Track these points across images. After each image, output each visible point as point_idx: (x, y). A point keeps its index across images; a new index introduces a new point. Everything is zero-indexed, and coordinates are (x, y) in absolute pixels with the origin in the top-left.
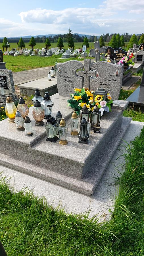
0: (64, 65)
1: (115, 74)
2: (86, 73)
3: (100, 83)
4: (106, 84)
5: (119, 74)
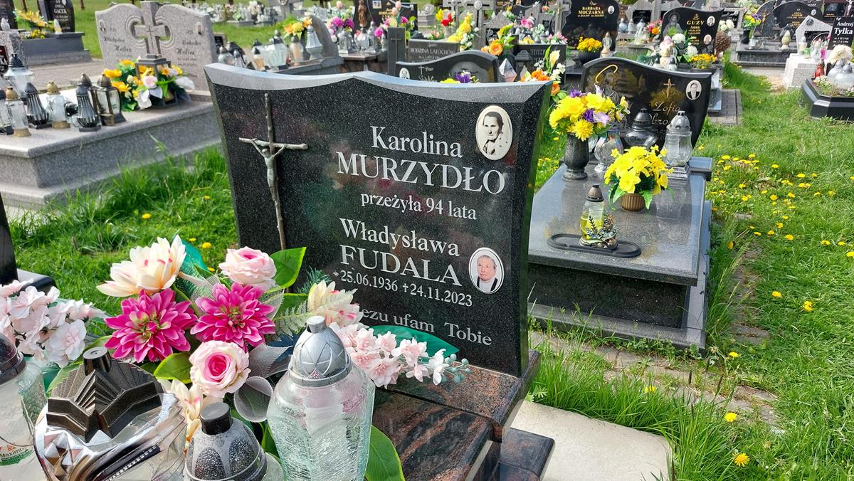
0: (108, 14)
1: (196, 31)
2: (150, 31)
3: (177, 51)
4: (187, 52)
5: (202, 29)
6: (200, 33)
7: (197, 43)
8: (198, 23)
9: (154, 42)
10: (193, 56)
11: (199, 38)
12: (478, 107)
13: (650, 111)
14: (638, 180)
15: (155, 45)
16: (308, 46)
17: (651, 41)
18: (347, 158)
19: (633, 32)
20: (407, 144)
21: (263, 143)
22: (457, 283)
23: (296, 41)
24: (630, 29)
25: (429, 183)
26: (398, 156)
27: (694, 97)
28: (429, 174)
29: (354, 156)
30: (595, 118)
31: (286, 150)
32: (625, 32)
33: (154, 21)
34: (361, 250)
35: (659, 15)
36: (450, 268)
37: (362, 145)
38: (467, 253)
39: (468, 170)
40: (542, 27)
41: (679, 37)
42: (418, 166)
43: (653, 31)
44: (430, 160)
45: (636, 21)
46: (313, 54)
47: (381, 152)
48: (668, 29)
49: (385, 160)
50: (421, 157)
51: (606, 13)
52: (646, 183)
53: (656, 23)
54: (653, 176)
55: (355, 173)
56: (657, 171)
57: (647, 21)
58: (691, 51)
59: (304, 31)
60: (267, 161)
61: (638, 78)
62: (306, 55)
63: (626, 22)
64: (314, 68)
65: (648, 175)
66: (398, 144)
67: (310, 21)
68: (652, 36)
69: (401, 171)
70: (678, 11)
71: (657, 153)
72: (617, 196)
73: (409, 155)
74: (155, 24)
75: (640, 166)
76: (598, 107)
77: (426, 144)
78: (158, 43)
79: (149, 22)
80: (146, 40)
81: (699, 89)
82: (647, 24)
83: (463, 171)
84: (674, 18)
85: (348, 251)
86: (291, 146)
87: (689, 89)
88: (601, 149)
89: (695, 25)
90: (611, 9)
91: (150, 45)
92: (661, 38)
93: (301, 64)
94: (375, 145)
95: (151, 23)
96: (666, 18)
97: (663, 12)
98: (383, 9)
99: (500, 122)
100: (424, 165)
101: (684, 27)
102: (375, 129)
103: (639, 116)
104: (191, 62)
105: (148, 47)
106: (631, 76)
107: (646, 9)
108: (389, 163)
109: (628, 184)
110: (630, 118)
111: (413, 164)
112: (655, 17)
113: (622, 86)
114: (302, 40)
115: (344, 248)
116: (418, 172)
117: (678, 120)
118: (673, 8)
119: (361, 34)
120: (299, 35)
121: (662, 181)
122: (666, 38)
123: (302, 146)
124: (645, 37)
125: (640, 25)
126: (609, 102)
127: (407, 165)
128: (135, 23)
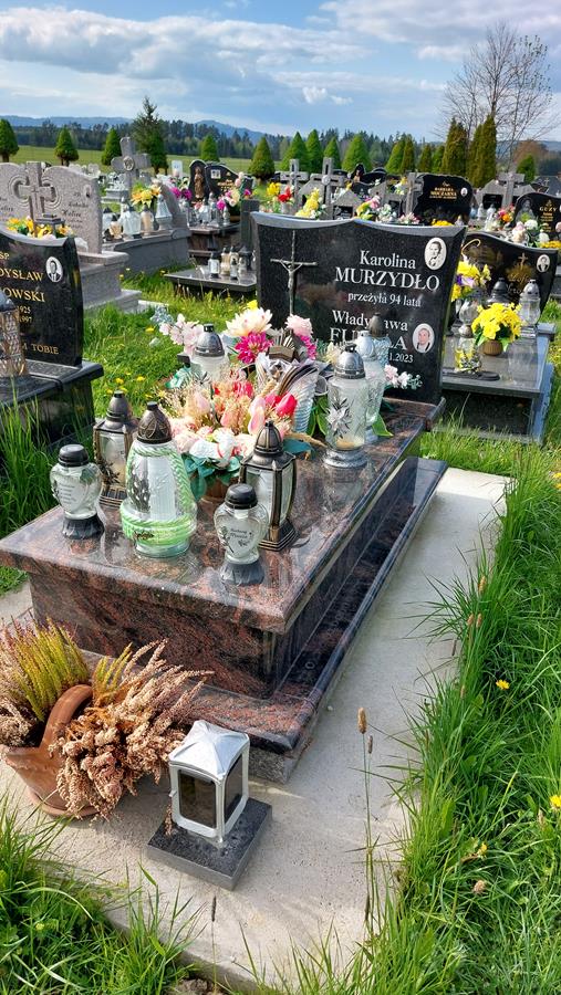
1: (84, 193)
2: (35, 191)
3: (63, 212)
4: (73, 213)
5: (91, 192)
6: (88, 196)
7: (84, 206)
8: (87, 186)
9: (39, 203)
10: (79, 219)
11: (87, 200)
12: (428, 239)
13: (506, 281)
14: (499, 329)
15: (39, 206)
16: (157, 217)
17: (501, 228)
18: (343, 271)
19: (483, 219)
20: (382, 261)
21: (287, 262)
22: (404, 348)
23: (146, 210)
24: (479, 215)
25: (393, 285)
26: (375, 268)
27: (543, 270)
28: (394, 279)
29: (347, 270)
30: (463, 282)
31: (303, 266)
32: (475, 217)
33: (40, 182)
34: (344, 331)
35: (510, 200)
36: (401, 338)
37: (355, 263)
38: (411, 330)
39: (418, 276)
40: (389, 208)
41: (532, 223)
42: (388, 274)
43: (505, 218)
44: (395, 270)
45: (486, 207)
46: (163, 224)
47: (365, 266)
48: (522, 215)
49: (367, 272)
50: (390, 269)
51: (459, 194)
52: (504, 332)
53: (507, 210)
54: (509, 328)
55: (346, 280)
56: (513, 323)
57: (498, 206)
58: (543, 237)
59: (154, 199)
60: (290, 273)
61: (496, 253)
62: (156, 225)
63: (476, 207)
64: (165, 239)
65: (506, 325)
66: (376, 261)
67: (159, 189)
68: (503, 223)
69: (376, 279)
70: (531, 195)
71: (513, 309)
72: (481, 342)
73: (383, 268)
74: (41, 185)
75: (500, 317)
76: (465, 273)
77: (395, 261)
78: (43, 205)
79: (35, 182)
80: (30, 199)
81: (548, 263)
82: (497, 210)
83: (415, 278)
84: (527, 203)
85: (335, 332)
86: (306, 264)
87: (539, 263)
88: (465, 312)
89: (548, 212)
90: (464, 191)
91: (34, 205)
92: (513, 225)
93: (152, 234)
94: (362, 262)
95: (36, 184)
96: (518, 203)
97: (515, 198)
98: (222, 180)
99: (440, 248)
100: (391, 274)
101: (538, 214)
102: (363, 252)
103: (497, 285)
104: (77, 224)
105: (31, 206)
106: (489, 252)
107: (497, 193)
108: (370, 274)
109: (490, 332)
110: (490, 285)
111: (385, 273)
112: (506, 202)
113: (483, 258)
114: (152, 209)
115: (332, 330)
116: (388, 278)
117: (529, 287)
118: (526, 193)
119: (203, 206)
120: (149, 203)
121: (516, 331)
122: (519, 223)
123: (314, 263)
124: (495, 224)
125: (491, 210)
126: (475, 269)
127: (380, 274)
128: (19, 183)
